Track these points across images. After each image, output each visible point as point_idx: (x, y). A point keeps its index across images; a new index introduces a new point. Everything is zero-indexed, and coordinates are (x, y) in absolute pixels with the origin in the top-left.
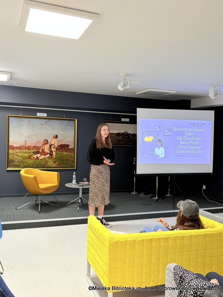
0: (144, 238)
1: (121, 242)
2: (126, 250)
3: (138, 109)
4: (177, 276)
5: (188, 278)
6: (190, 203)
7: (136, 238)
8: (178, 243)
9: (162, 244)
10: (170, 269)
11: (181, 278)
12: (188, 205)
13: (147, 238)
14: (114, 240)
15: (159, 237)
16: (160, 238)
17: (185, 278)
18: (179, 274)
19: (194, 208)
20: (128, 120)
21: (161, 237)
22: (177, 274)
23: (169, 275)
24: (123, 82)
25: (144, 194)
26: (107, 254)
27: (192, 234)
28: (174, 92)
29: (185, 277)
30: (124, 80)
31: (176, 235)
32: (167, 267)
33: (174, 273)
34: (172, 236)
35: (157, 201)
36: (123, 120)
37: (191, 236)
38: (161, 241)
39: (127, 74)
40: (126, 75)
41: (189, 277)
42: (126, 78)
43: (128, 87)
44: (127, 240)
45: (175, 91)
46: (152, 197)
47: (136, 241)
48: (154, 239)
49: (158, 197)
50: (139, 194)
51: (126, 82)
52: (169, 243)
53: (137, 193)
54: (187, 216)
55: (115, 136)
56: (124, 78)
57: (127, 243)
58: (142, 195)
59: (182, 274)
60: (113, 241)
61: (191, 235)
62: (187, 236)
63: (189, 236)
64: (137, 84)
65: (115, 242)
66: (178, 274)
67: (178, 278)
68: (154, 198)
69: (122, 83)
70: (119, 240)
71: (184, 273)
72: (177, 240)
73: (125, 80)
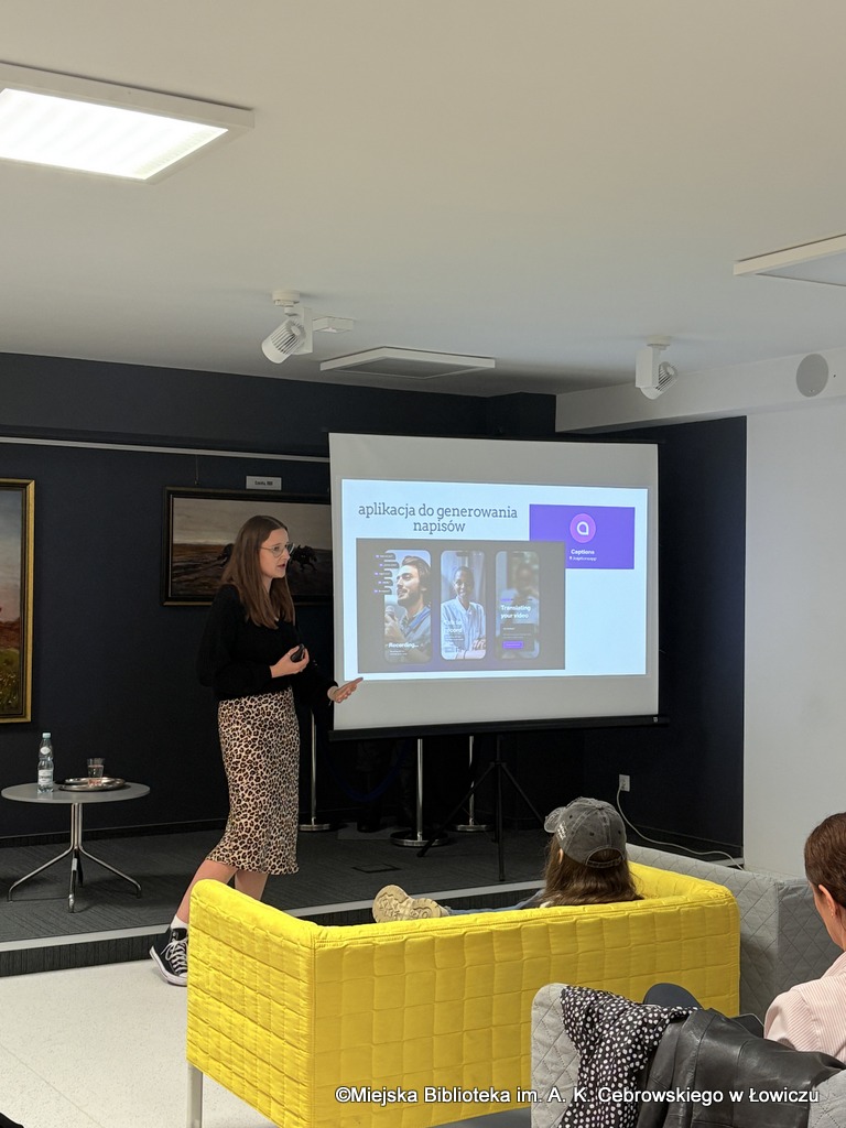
0: (435, 934)
1: (355, 952)
2: (373, 981)
3: (332, 436)
4: (577, 1009)
5: (612, 1008)
6: (590, 810)
7: (405, 936)
8: (553, 952)
9: (497, 957)
10: (548, 1002)
11: (588, 1014)
12: (583, 814)
13: (445, 936)
14: (329, 947)
15: (487, 929)
16: (491, 933)
17: (601, 1011)
18: (581, 1004)
19: (604, 824)
20: (276, 483)
21: (493, 927)
22: (575, 1006)
23: (546, 1022)
24: (284, 324)
25: (360, 830)
26: (302, 1003)
27: (602, 915)
28: (490, 365)
29: (602, 1007)
30: (289, 319)
31: (548, 921)
32: (537, 998)
33: (563, 1005)
34: (532, 925)
35: (422, 852)
36: (252, 482)
37: (600, 924)
38: (495, 944)
39: (302, 295)
40: (297, 299)
41: (613, 1005)
42: (299, 309)
43: (307, 349)
44: (374, 945)
45: (493, 361)
46: (394, 835)
47: (407, 947)
48: (469, 936)
49: (424, 837)
50: (334, 828)
51: (300, 328)
52: (525, 952)
53: (326, 826)
54: (583, 856)
55: (219, 558)
56: (287, 310)
57: (376, 956)
58: (350, 833)
59: (592, 1002)
60: (326, 948)
61: (602, 920)
62: (587, 924)
63: (593, 923)
64: (334, 331)
65: (330, 951)
66: (578, 1003)
67: (581, 1015)
68: (408, 842)
69: (281, 332)
70: (345, 943)
71: (597, 998)
72: (552, 940)
73: (293, 319)
